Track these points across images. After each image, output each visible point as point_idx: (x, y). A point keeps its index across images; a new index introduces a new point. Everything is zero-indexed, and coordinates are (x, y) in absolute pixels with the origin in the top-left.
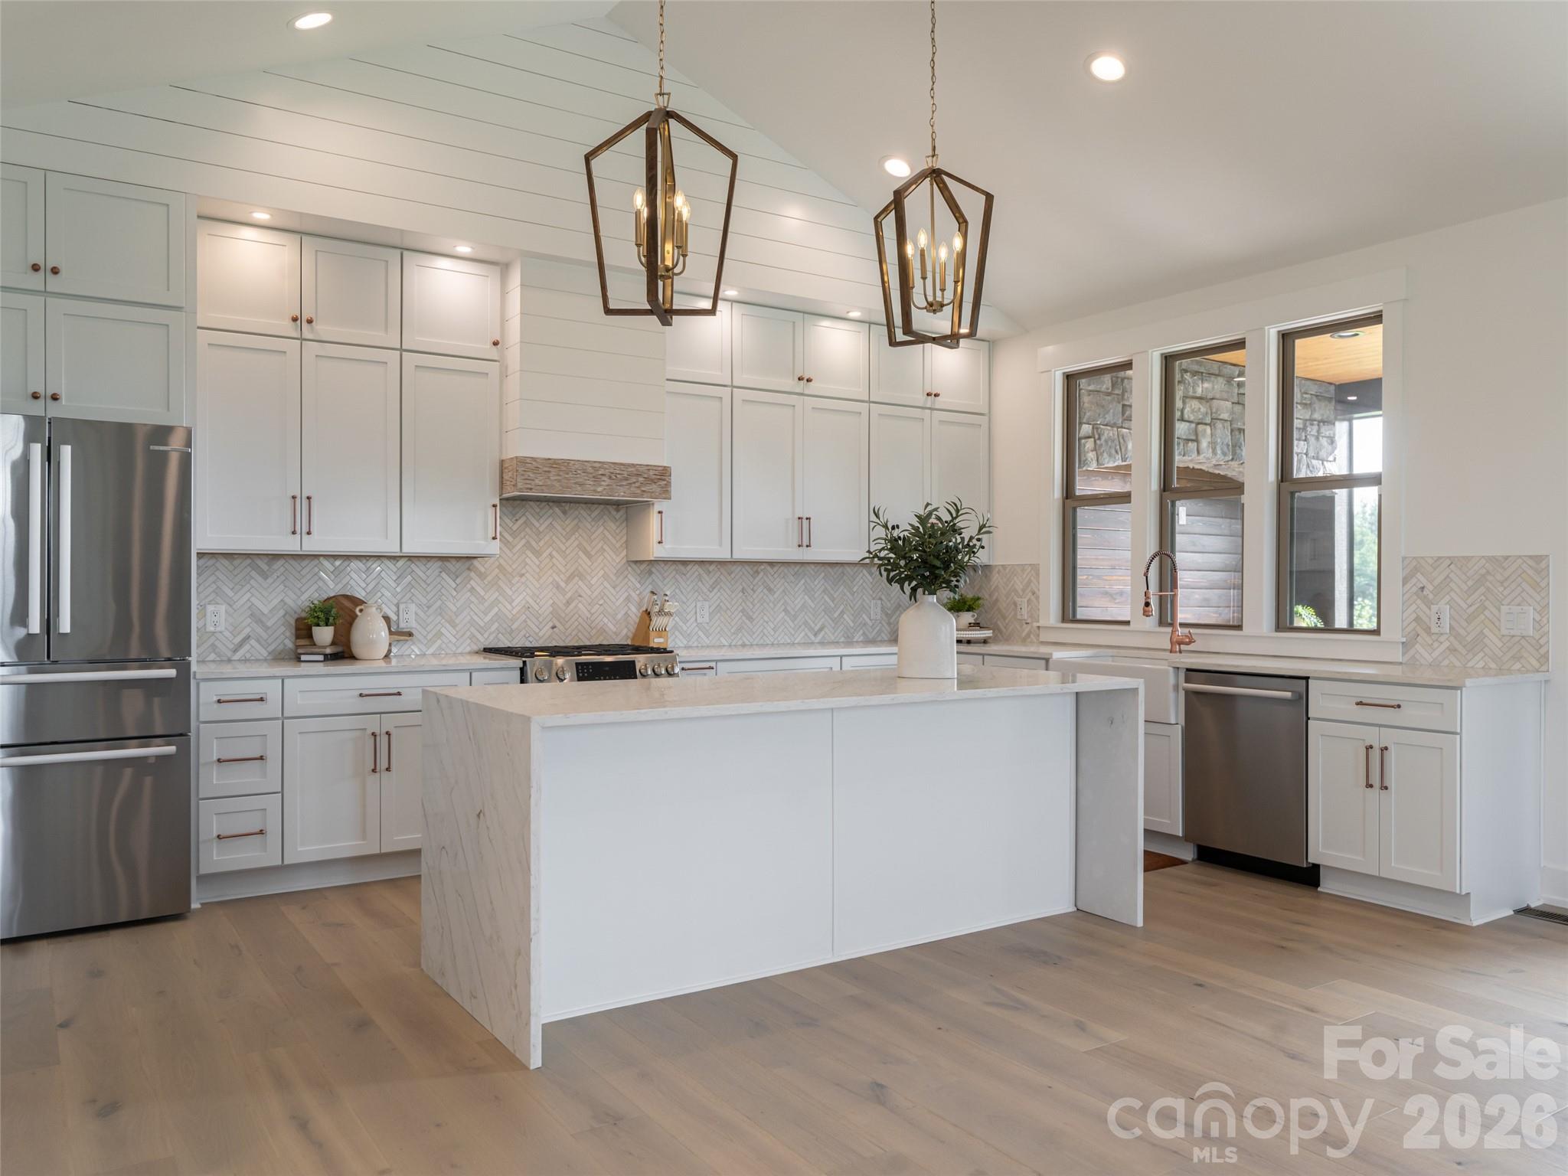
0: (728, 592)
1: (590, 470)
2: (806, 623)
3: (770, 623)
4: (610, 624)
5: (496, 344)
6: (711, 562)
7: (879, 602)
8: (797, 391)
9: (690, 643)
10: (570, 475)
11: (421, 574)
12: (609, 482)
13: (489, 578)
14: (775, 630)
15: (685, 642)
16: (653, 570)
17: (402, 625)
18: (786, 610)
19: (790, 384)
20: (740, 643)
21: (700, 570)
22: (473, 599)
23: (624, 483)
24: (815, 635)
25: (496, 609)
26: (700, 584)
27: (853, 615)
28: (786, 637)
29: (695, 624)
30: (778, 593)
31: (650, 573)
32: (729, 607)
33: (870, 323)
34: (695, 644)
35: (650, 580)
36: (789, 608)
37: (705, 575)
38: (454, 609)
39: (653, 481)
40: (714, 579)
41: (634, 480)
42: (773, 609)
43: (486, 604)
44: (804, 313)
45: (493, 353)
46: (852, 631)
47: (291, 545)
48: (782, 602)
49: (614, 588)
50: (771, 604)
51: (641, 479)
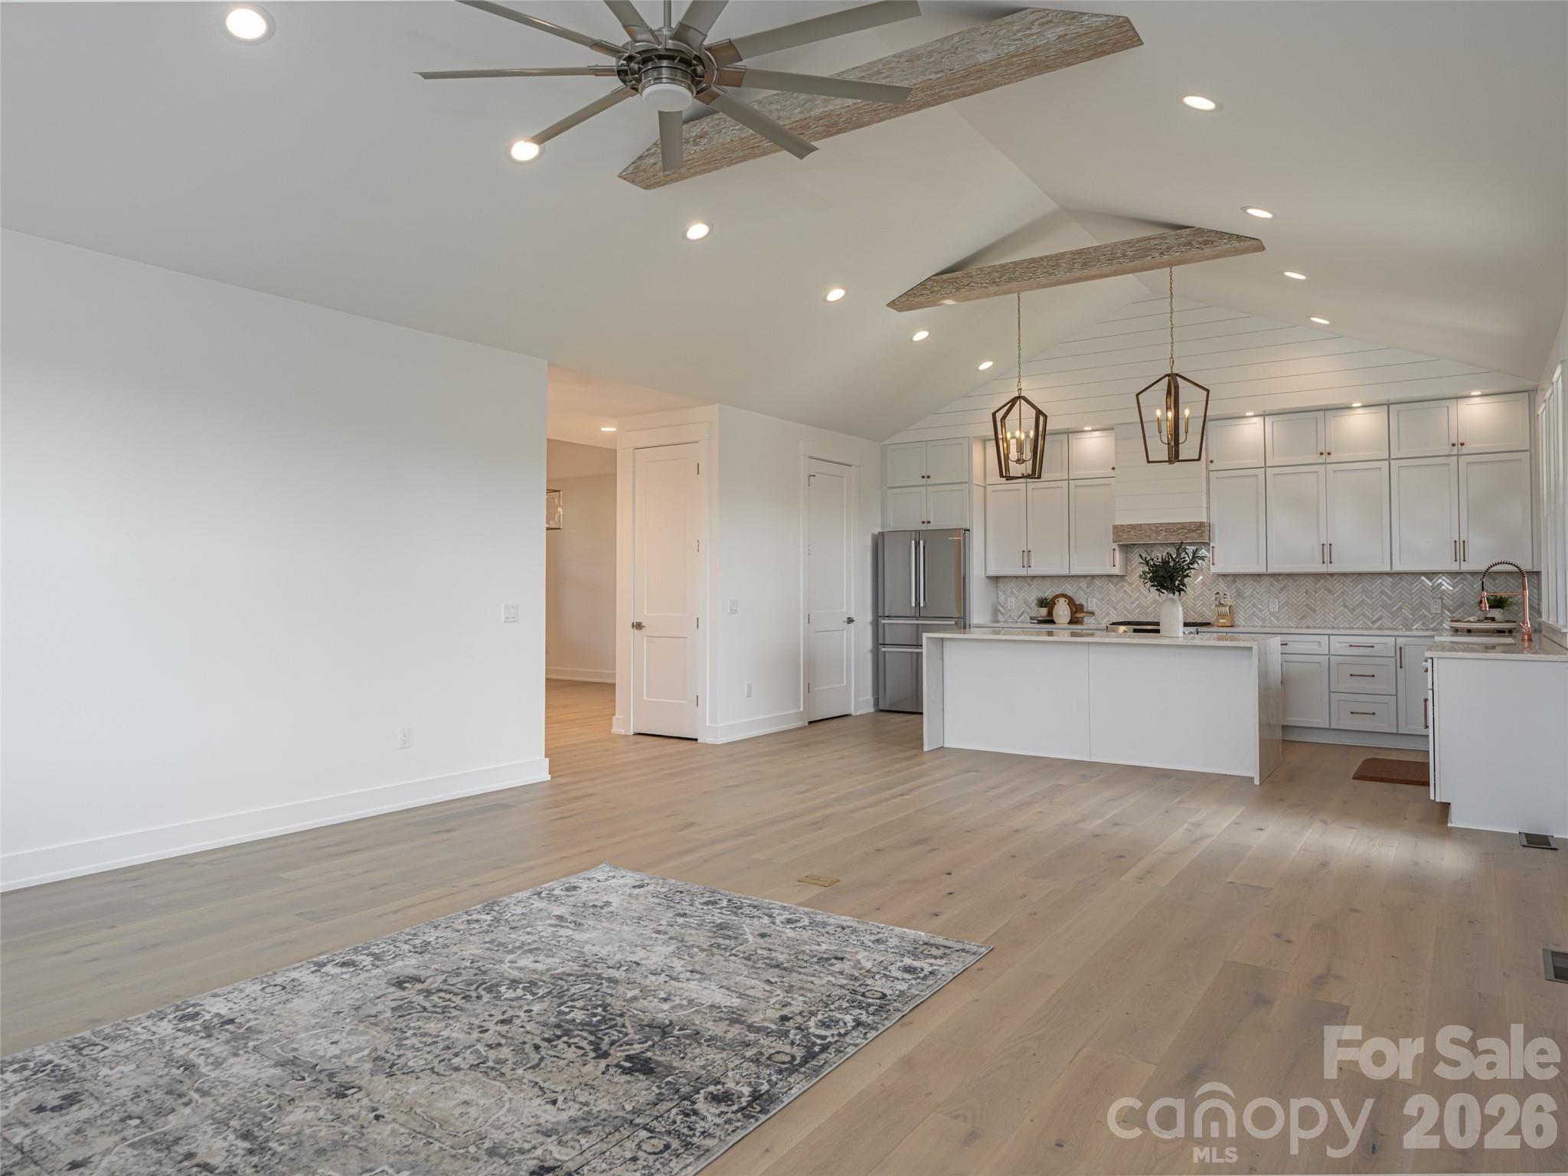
0: (1295, 593)
1: (1153, 528)
2: (1364, 615)
3: (1331, 614)
4: (1207, 612)
5: (1113, 469)
6: (1280, 575)
7: (1440, 600)
8: (1320, 461)
9: (1265, 625)
10: (1142, 532)
11: (1098, 583)
12: (1165, 533)
13: (1134, 585)
14: (1335, 618)
15: (1261, 623)
16: (1237, 580)
17: (1089, 608)
18: (1345, 606)
19: (1315, 458)
20: (1305, 625)
21: (1272, 580)
22: (1125, 596)
23: (1174, 533)
24: (1373, 623)
25: (1138, 602)
26: (1271, 588)
27: (1411, 610)
28: (1345, 623)
29: (1268, 613)
30: (1337, 594)
31: (1235, 581)
32: (1295, 602)
33: (1388, 404)
34: (1269, 625)
35: (1234, 586)
36: (1347, 603)
37: (1276, 583)
38: (1115, 601)
39: (1193, 531)
40: (1282, 585)
41: (1180, 531)
42: (1333, 604)
43: (1133, 599)
44: (1325, 410)
45: (1113, 473)
46: (1411, 621)
47: (1023, 572)
48: (1342, 599)
49: (1209, 590)
50: (1331, 601)
51: (1185, 531)
